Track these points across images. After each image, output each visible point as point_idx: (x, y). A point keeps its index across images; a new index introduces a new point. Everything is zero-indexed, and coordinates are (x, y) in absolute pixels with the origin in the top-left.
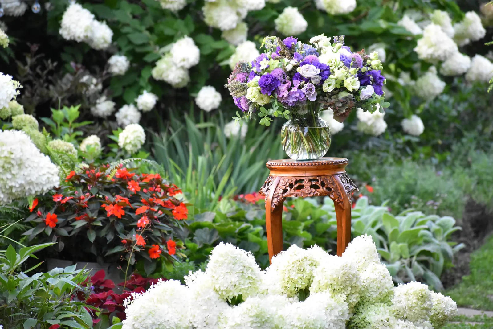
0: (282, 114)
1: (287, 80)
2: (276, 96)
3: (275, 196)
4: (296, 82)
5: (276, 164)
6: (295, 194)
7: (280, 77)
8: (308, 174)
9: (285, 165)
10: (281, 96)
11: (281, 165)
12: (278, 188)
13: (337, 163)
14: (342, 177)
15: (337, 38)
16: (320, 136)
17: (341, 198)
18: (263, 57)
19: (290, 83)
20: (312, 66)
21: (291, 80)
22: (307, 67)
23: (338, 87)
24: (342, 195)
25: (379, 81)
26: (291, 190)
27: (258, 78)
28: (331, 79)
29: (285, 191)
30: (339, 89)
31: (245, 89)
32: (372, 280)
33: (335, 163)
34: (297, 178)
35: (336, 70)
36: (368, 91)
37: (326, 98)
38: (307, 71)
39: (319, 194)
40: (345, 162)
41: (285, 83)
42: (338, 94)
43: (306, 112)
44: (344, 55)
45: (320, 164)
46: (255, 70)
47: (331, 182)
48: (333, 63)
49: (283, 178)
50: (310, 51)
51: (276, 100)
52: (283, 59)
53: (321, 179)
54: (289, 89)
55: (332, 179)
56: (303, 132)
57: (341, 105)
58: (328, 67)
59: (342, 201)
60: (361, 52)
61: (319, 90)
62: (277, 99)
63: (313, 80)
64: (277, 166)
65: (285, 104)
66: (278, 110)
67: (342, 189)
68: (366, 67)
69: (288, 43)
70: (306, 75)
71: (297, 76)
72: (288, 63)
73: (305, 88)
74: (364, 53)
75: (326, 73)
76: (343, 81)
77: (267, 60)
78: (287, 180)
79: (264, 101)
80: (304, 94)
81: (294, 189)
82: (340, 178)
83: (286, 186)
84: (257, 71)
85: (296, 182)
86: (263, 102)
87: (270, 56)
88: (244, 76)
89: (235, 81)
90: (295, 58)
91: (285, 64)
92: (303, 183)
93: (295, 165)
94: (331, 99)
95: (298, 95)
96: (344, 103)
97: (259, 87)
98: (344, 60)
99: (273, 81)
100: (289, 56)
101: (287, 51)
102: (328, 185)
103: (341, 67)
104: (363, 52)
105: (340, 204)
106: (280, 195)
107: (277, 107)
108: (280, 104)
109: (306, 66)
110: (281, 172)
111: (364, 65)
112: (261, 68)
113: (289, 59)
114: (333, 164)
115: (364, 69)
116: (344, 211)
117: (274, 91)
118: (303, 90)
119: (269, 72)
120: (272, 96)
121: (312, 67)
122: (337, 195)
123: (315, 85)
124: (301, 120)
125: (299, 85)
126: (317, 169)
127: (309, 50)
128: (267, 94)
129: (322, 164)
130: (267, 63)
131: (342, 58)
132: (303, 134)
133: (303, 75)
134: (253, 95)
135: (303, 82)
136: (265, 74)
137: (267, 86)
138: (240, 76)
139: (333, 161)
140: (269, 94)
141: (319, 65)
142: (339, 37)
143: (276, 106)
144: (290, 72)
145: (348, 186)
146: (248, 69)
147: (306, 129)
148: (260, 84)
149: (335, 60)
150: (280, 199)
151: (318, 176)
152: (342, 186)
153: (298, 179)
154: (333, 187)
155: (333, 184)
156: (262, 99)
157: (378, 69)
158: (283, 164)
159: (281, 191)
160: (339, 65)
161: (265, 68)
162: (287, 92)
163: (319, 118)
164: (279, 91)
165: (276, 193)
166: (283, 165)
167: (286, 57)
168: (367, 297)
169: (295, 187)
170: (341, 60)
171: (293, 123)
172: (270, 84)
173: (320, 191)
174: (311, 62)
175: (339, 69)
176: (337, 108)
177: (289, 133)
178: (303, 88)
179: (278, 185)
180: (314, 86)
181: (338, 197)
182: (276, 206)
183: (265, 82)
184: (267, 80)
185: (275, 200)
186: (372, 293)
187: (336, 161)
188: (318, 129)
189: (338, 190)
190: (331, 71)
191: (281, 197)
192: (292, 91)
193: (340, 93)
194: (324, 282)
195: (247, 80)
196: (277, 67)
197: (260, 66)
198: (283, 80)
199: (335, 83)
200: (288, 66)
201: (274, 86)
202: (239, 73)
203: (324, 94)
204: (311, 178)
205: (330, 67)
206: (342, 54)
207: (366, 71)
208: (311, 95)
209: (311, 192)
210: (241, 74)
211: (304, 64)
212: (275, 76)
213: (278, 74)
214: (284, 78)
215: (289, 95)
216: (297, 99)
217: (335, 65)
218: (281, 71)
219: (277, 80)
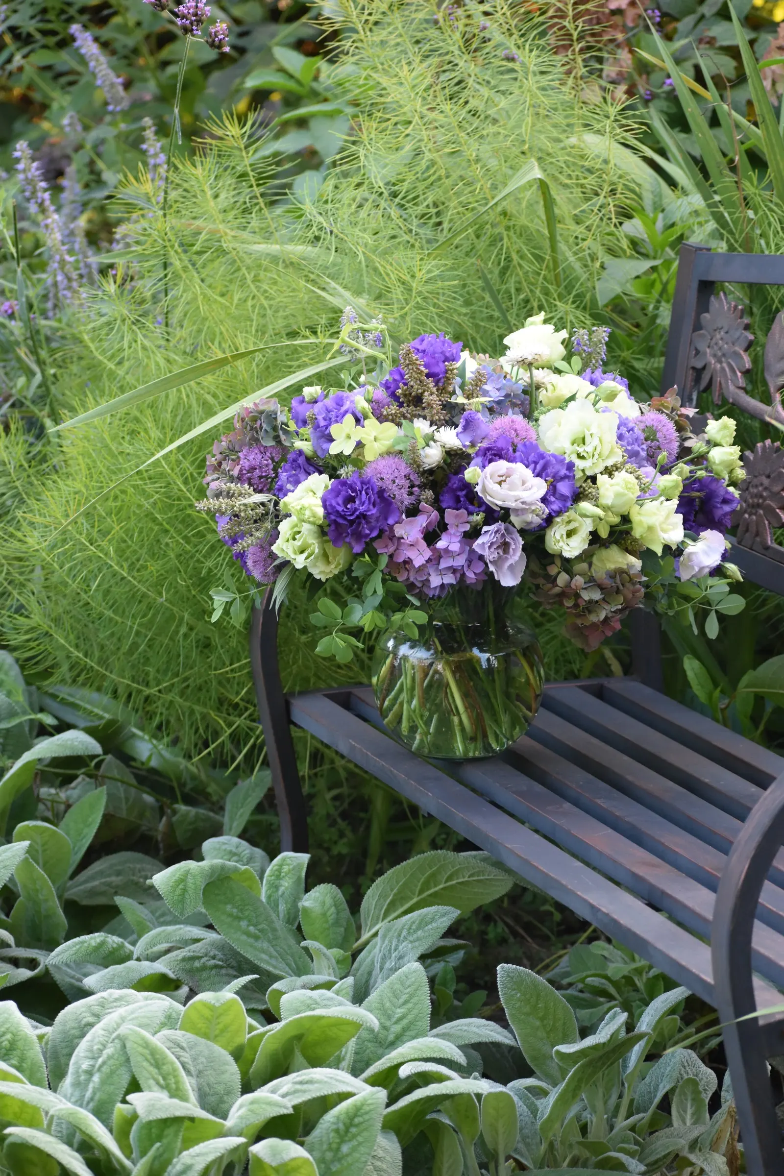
1: (423, 505)
7: (398, 492)
10: (401, 558)
15: (586, 337)
18: (342, 409)
21: (439, 506)
22: (504, 471)
25: (721, 511)
27: (319, 483)
28: (582, 515)
36: (704, 553)
37: (552, 569)
38: (500, 483)
41: (415, 513)
44: (624, 420)
48: (588, 446)
50: (503, 394)
51: (380, 571)
52: (412, 418)
54: (431, 538)
57: (597, 596)
58: (571, 466)
62: (384, 567)
63: (516, 515)
66: (381, 605)
68: (686, 463)
69: (433, 360)
70: (496, 498)
73: (485, 540)
74: (675, 399)
75: (563, 488)
79: (333, 567)
80: (482, 558)
84: (315, 452)
86: (327, 569)
87: (365, 404)
88: (266, 460)
90: (464, 429)
91: (419, 444)
94: (572, 575)
95: (460, 561)
96: (609, 591)
97: (323, 518)
99: (375, 503)
103: (617, 467)
104: (671, 396)
107: (380, 597)
108: (393, 584)
109: (501, 465)
112: (333, 449)
113: (432, 425)
117: (377, 538)
118: (481, 545)
120: (365, 557)
121: (520, 470)
123: (522, 533)
127: (499, 390)
128: (350, 546)
130: (357, 432)
133: (487, 499)
134: (298, 543)
135: (478, 518)
136: (349, 473)
137: (353, 520)
138: (249, 457)
140: (356, 549)
141: (542, 463)
143: (376, 592)
144: (433, 472)
146: (283, 437)
148: (329, 506)
149: (600, 438)
156: (327, 558)
160: (608, 457)
161: (346, 452)
162: (427, 553)
164: (396, 540)
167: (423, 413)
170: (618, 438)
172: (363, 516)
175: (611, 473)
180: (518, 538)
183: (345, 505)
184: (353, 500)
192: (441, 544)
195: (278, 482)
196: (388, 452)
198: (410, 503)
199: (593, 526)
200: (426, 448)
201: (379, 521)
202: (249, 444)
205: (577, 464)
208: (508, 564)
210: (256, 451)
211: (493, 454)
212: (380, 483)
213: (392, 477)
214: (411, 493)
215: (428, 561)
216: (458, 576)
217: (597, 457)
218: (404, 468)
219: (389, 501)
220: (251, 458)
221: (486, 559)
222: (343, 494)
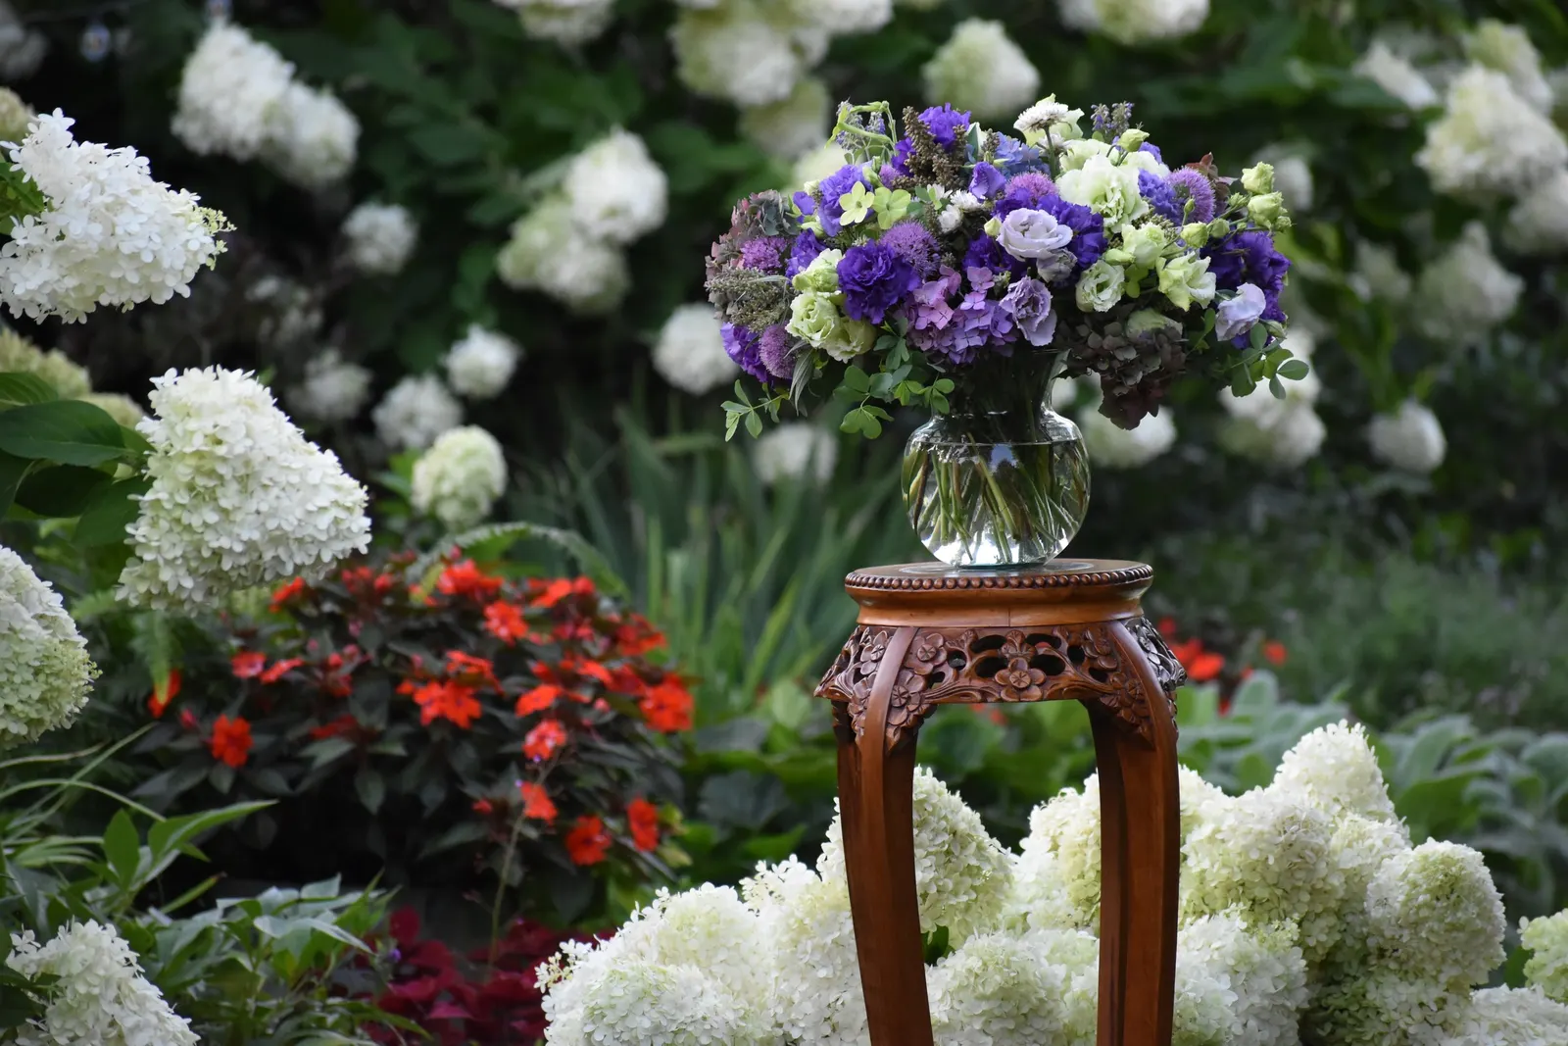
0: (920, 394)
1: (943, 268)
2: (905, 325)
3: (896, 703)
4: (980, 274)
5: (886, 582)
6: (975, 693)
8: (1018, 618)
10: (922, 324)
12: (905, 672)
15: (1106, 112)
17: (1143, 707)
18: (850, 181)
20: (1043, 213)
22: (1025, 219)
23: (1134, 292)
26: (956, 676)
27: (830, 259)
29: (932, 679)
30: (1135, 301)
31: (780, 297)
34: (978, 632)
35: (1127, 230)
36: (1243, 307)
37: (1083, 332)
38: (1022, 234)
39: (1064, 690)
40: (1140, 577)
41: (935, 277)
42: (1129, 315)
44: (1148, 176)
46: (815, 226)
47: (1106, 650)
49: (923, 633)
50: (1020, 158)
52: (925, 186)
53: (1068, 638)
55: (1108, 636)
57: (1132, 355)
60: (1200, 164)
63: (1044, 267)
65: (935, 355)
67: (1141, 673)
68: (1225, 218)
69: (939, 127)
70: (1019, 247)
71: (981, 252)
72: (944, 204)
73: (1012, 297)
74: (1212, 168)
76: (1154, 271)
77: (867, 189)
78: (939, 640)
80: (1009, 317)
81: (968, 673)
83: (936, 662)
85: (977, 646)
87: (876, 175)
88: (771, 250)
89: (736, 266)
92: (1004, 650)
94: (1104, 336)
95: (986, 321)
96: (1146, 351)
97: (837, 292)
98: (1151, 193)
99: (892, 270)
100: (948, 178)
101: (940, 156)
102: (1094, 659)
103: (1144, 220)
104: (1206, 164)
106: (914, 696)
109: (1023, 213)
115: (1222, 227)
116: (1157, 755)
118: (1008, 304)
119: (872, 234)
121: (1043, 216)
123: (1050, 286)
124: (980, 418)
125: (992, 285)
127: (1016, 154)
131: (1146, 185)
133: (1010, 249)
135: (1006, 276)
138: (755, 249)
141: (1065, 212)
142: (1110, 109)
146: (788, 225)
148: (843, 279)
150: (913, 711)
151: (1058, 626)
152: (1144, 662)
153: (984, 635)
154: (1113, 665)
155: (1112, 655)
156: (847, 336)
157: (1274, 229)
159: (918, 685)
160: (1133, 212)
162: (950, 313)
164: (917, 306)
165: (900, 689)
166: (910, 586)
167: (934, 178)
169: (972, 666)
173: (1064, 679)
174: (1036, 201)
178: (1007, 298)
179: (905, 659)
180: (1046, 292)
183: (861, 272)
185: (897, 717)
189: (1130, 679)
190: (1106, 234)
191: (918, 702)
193: (1134, 314)
194: (1217, 875)
195: (787, 266)
196: (903, 219)
198: (929, 267)
200: (943, 212)
202: (751, 238)
204: (1030, 632)
207: (1227, 235)
208: (1037, 322)
209: (1032, 684)
210: (760, 243)
211: (1011, 205)
212: (897, 250)
213: (910, 243)
214: (931, 259)
215: (952, 323)
216: (985, 338)
217: (1121, 212)
218: (922, 232)
219: (907, 267)
221: (1015, 317)
222: (858, 260)
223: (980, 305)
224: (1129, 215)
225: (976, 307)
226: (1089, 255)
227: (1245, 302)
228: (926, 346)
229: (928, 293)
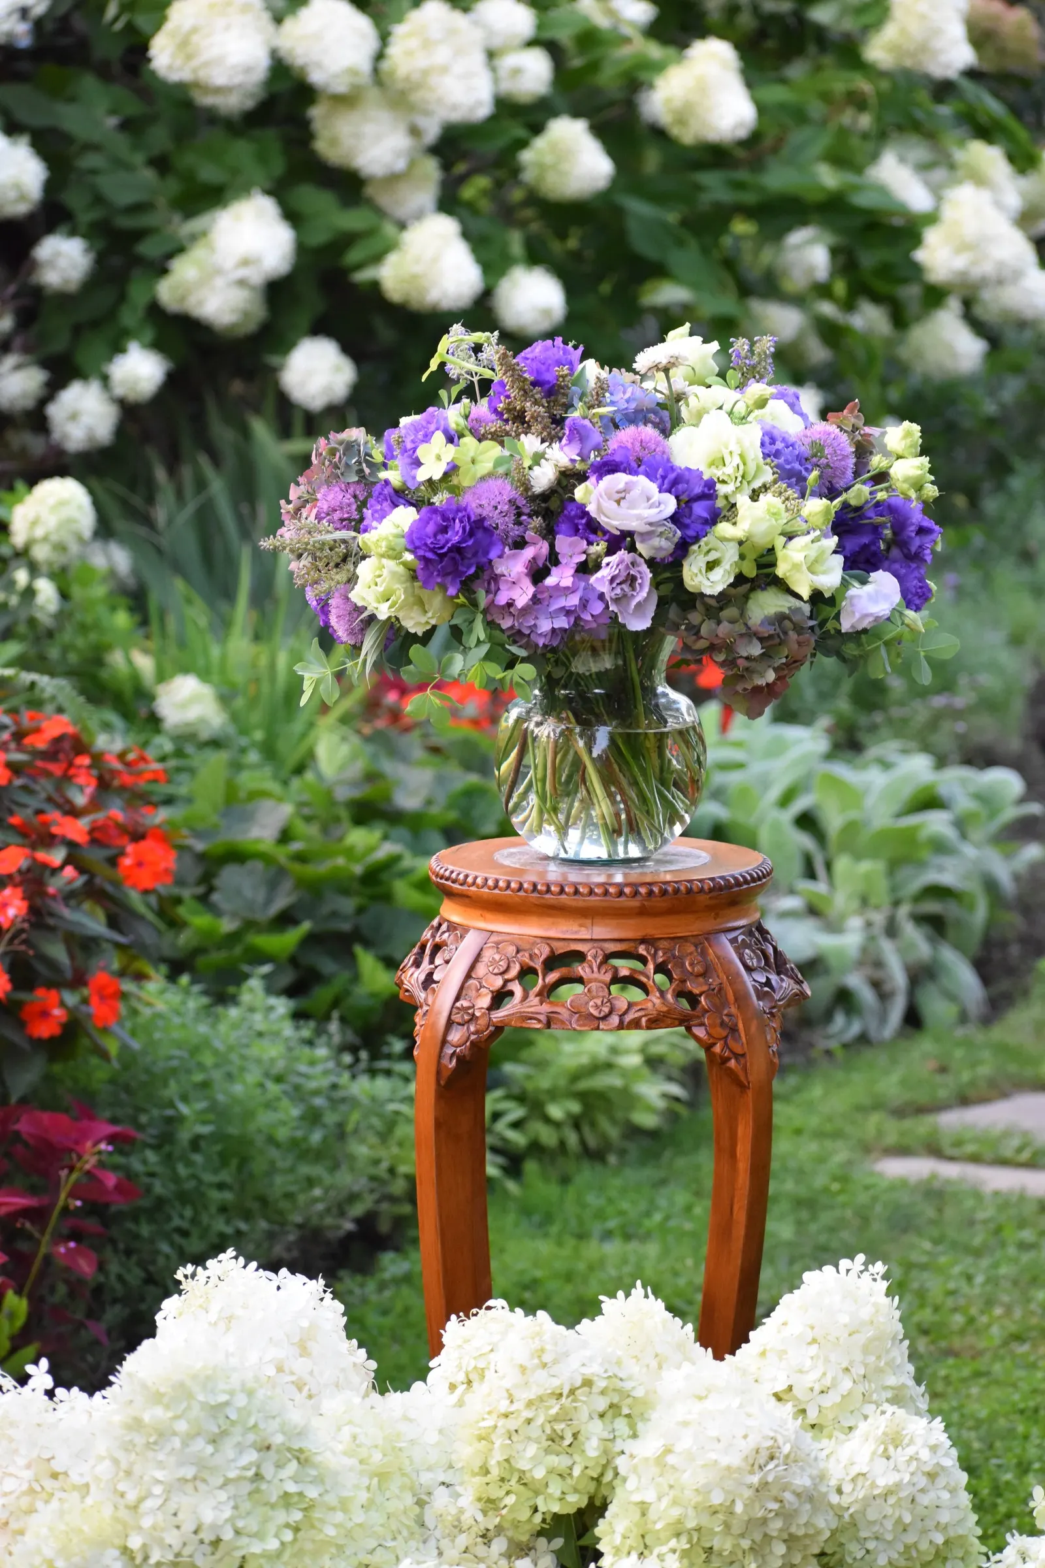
0: (502, 680)
1: (530, 535)
2: (483, 599)
3: (457, 1018)
4: (571, 545)
5: (470, 880)
6: (542, 1018)
7: (502, 521)
8: (601, 931)
9: (508, 887)
10: (502, 599)
11: (490, 883)
12: (471, 982)
13: (729, 886)
14: (745, 945)
15: (746, 347)
16: (656, 762)
17: (737, 1039)
18: (432, 427)
19: (544, 547)
20: (642, 479)
21: (549, 533)
22: (621, 486)
23: (750, 571)
24: (741, 1026)
25: (917, 542)
26: (525, 997)
27: (404, 517)
28: (723, 540)
29: (500, 997)
30: (752, 580)
31: (350, 557)
32: (876, 1492)
33: (721, 888)
34: (555, 944)
35: (743, 501)
36: (873, 598)
37: (695, 617)
38: (618, 502)
39: (644, 1020)
40: (759, 879)
41: (520, 544)
42: (746, 597)
43: (607, 663)
44: (776, 433)
45: (656, 889)
46: (393, 476)
47: (698, 969)
48: (729, 470)
49: (494, 938)
50: (633, 406)
51: (480, 617)
52: (518, 436)
53: (654, 956)
54: (538, 574)
55: (704, 953)
56: (590, 743)
57: (756, 650)
58: (711, 484)
59: (739, 1051)
60: (845, 411)
61: (667, 580)
62: (485, 612)
63: (642, 541)
64: (473, 888)
65: (517, 636)
66: (488, 657)
67: (741, 998)
68: (864, 483)
69: (543, 368)
70: (614, 519)
71: (576, 516)
72: (538, 458)
73: (605, 573)
74: (857, 417)
75: (700, 509)
76: (771, 550)
77: (450, 439)
78: (511, 950)
79: (430, 614)
80: (601, 596)
81: (539, 994)
82: (737, 949)
83: (507, 977)
84: (404, 483)
85: (552, 962)
86: (423, 620)
87: (462, 422)
88: (348, 498)
89: (309, 516)
90: (570, 440)
91: (527, 463)
92: (581, 970)
93: (548, 891)
94: (719, 623)
95: (573, 601)
96: (770, 643)
97: (409, 557)
98: (777, 454)
99: (471, 534)
100: (544, 428)
101: (536, 403)
102: (683, 981)
103: (765, 488)
104: (851, 412)
105: (732, 1063)
106: (478, 1014)
107: (485, 648)
108: (497, 633)
109: (620, 479)
110: (489, 915)
111: (857, 474)
112: (422, 475)
113: (543, 441)
114: (711, 890)
115: (859, 493)
116: (750, 1093)
117: (475, 576)
118: (600, 580)
119: (455, 490)
120: (462, 599)
121: (643, 484)
122: (723, 1024)
123: (651, 563)
124: (582, 696)
125: (583, 557)
126: (642, 912)
127: (628, 401)
128: (444, 588)
129: (664, 893)
130: (449, 453)
131: (772, 445)
132: (590, 752)
133: (603, 520)
134: (380, 589)
135: (600, 547)
136: (439, 499)
137: (445, 554)
138: (328, 497)
139: (712, 879)
140: (452, 591)
141: (672, 476)
142: (752, 344)
143: (479, 642)
144: (545, 497)
145: (768, 983)
146: (367, 471)
147: (602, 736)
148: (414, 541)
149: (741, 456)
150: (477, 1032)
151: (643, 941)
152: (743, 983)
153: (561, 948)
154: (705, 988)
155: (704, 974)
156: (421, 604)
157: (918, 498)
158: (497, 881)
159: (485, 1001)
160: (754, 477)
161: (437, 476)
162: (531, 590)
163: (660, 689)
164: (496, 578)
165: (463, 1003)
166: (496, 886)
167: (529, 427)
168: (850, 1561)
169: (544, 986)
170: (766, 456)
171: (551, 706)
172: (457, 549)
173: (650, 1005)
174: (639, 461)
175: (755, 496)
176: (742, 663)
177: (530, 740)
178: (599, 574)
179: (472, 967)
180: (644, 568)
181: (724, 1033)
182: (461, 1059)
183: (435, 535)
184: (444, 530)
185: (455, 1036)
186: (871, 1545)
187: (722, 878)
188: (652, 737)
189: (725, 1003)
190: (720, 503)
191: (483, 1022)
192: (550, 581)
193: (752, 595)
195: (362, 519)
196: (490, 475)
197: (417, 463)
198: (516, 531)
199: (736, 558)
200: (536, 468)
201: (475, 554)
202: (328, 482)
203: (685, 600)
204: (612, 947)
205: (718, 486)
206: (768, 428)
207: (867, 502)
208: (634, 603)
209: (610, 1013)
210: (337, 489)
211: (608, 467)
212: (479, 511)
213: (493, 503)
214: (518, 523)
215: (535, 600)
216: (572, 620)
217: (739, 479)
218: (509, 491)
219: (489, 531)
220: (330, 497)
221: (607, 597)
222: (432, 523)
223: (567, 581)
224: (749, 483)
225: (563, 584)
226: (698, 526)
227: (877, 592)
228: (506, 623)
229: (511, 563)
